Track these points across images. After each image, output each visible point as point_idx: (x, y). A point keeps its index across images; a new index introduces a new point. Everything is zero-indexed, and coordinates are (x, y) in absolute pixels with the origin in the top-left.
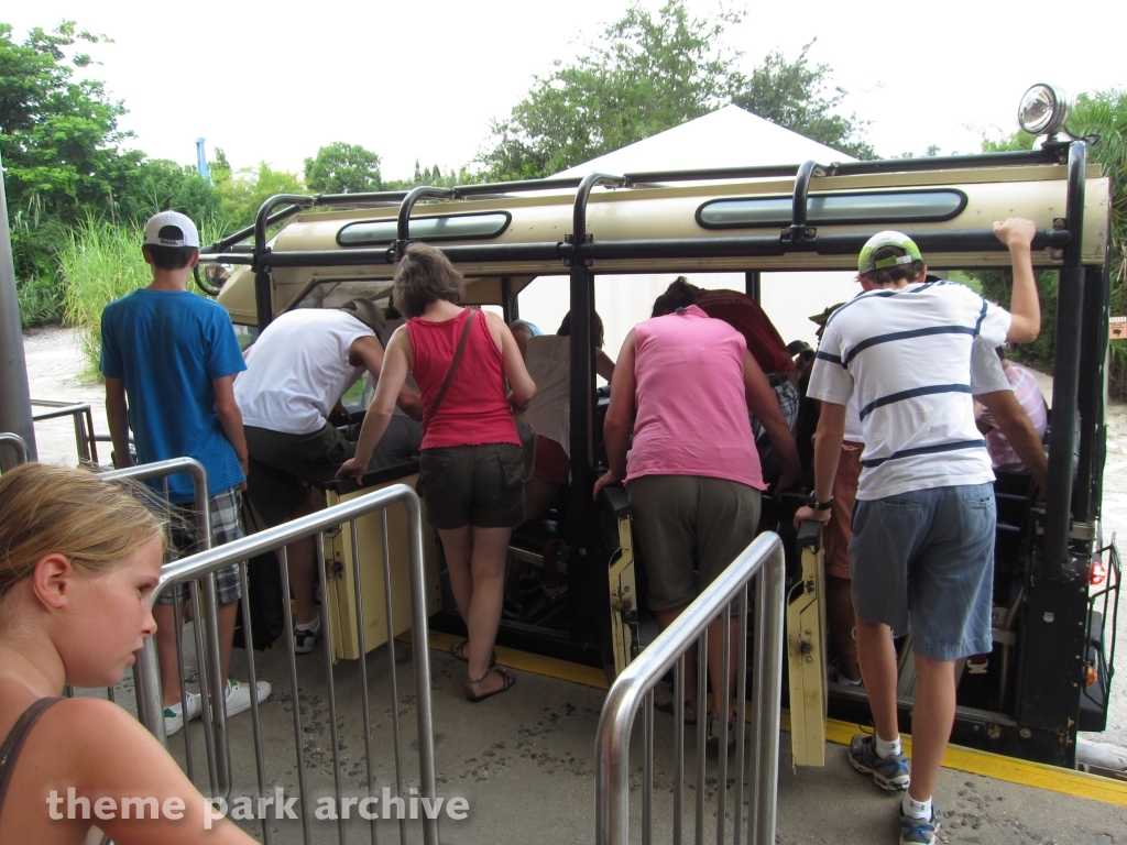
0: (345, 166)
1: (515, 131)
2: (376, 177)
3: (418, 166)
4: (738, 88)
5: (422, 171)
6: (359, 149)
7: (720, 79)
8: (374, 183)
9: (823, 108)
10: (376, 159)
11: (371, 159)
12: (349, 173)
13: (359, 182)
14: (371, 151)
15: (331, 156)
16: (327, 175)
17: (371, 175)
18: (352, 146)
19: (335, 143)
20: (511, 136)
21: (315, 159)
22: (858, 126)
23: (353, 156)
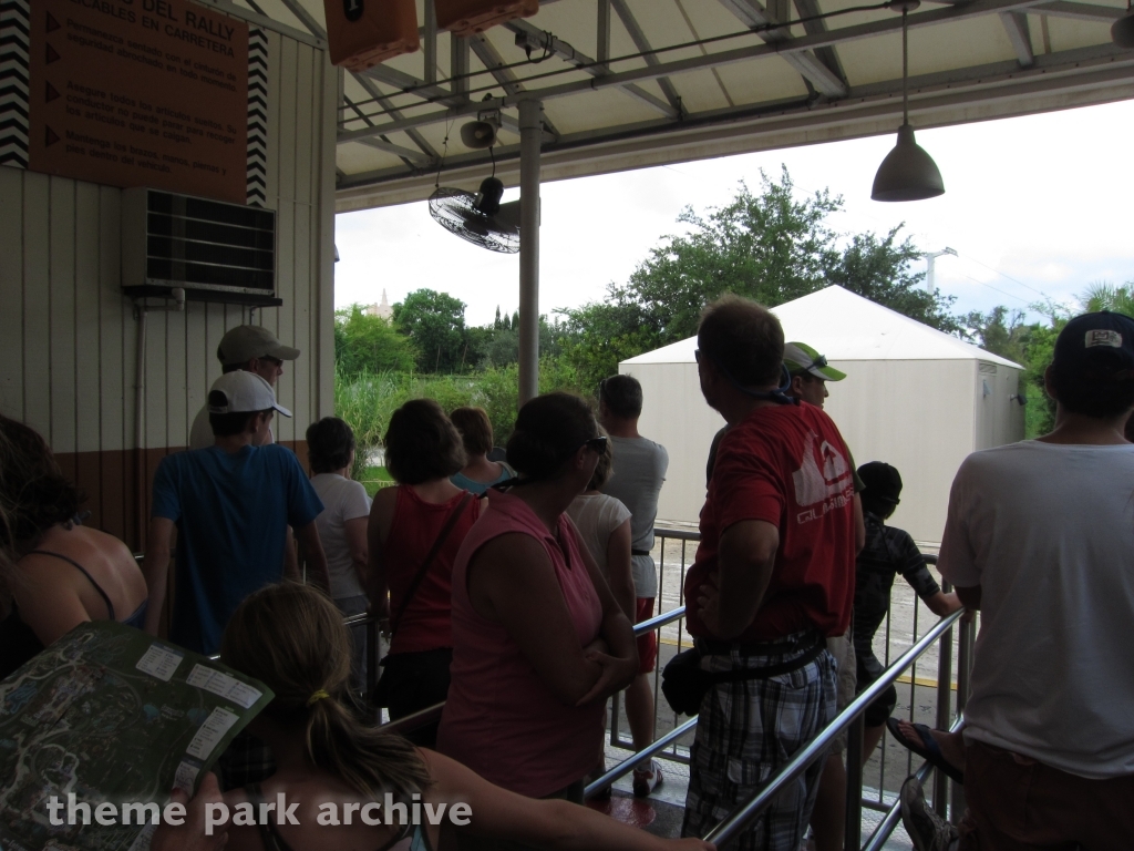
0: (431, 313)
1: (631, 296)
2: (460, 323)
3: (498, 314)
4: (832, 265)
5: (502, 318)
6: (445, 296)
7: (816, 256)
8: (456, 329)
9: (908, 284)
10: (460, 307)
11: (456, 306)
12: (434, 319)
13: (443, 328)
14: (456, 298)
15: (420, 302)
16: (414, 321)
17: (455, 322)
18: (439, 293)
19: (422, 290)
20: (628, 301)
21: (403, 303)
22: (940, 301)
23: (438, 303)
